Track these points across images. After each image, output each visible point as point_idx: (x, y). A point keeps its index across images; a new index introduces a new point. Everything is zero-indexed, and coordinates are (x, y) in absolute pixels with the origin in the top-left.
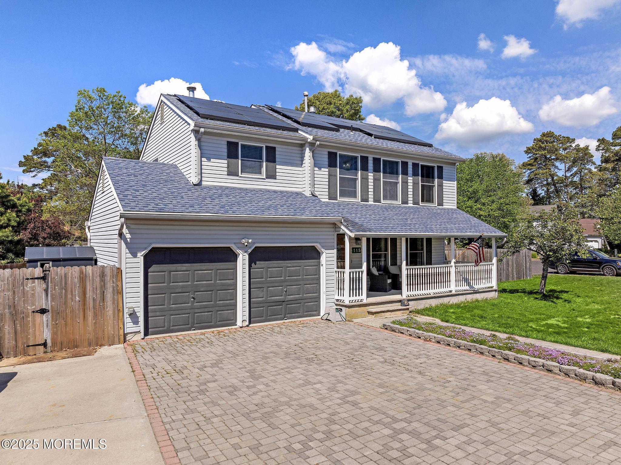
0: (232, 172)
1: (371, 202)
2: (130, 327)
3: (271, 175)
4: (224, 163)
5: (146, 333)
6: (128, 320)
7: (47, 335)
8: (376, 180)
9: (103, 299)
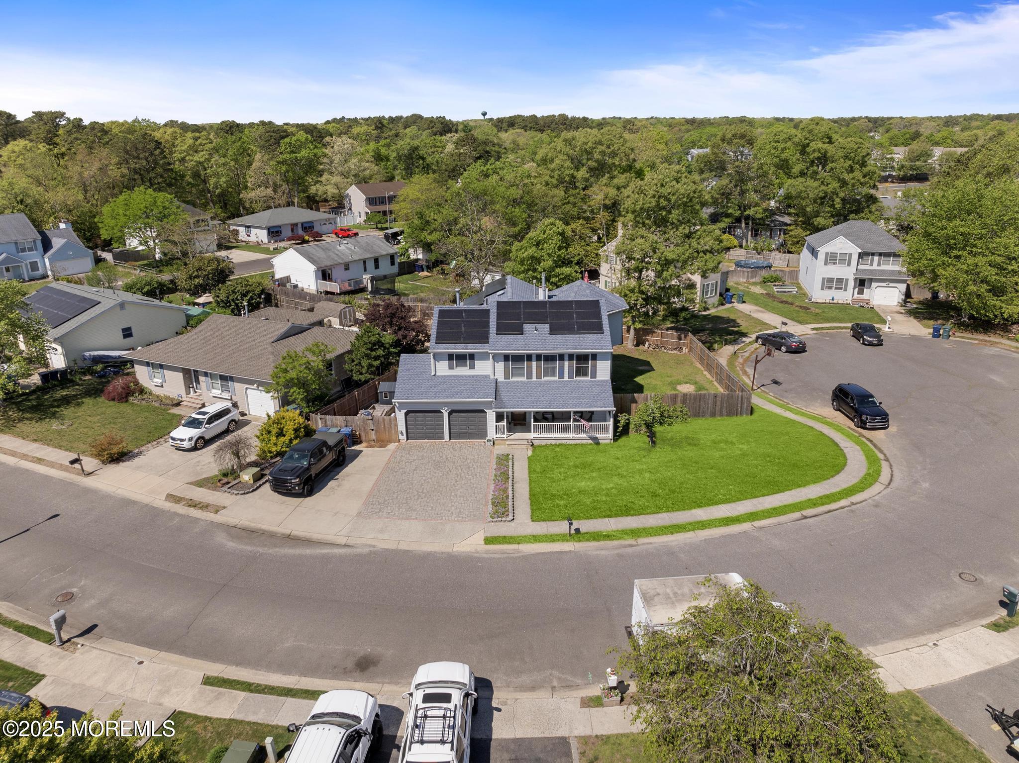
0: (451, 367)
1: (534, 379)
2: (401, 437)
3: (472, 367)
4: (447, 362)
5: (407, 439)
6: (400, 435)
7: (374, 437)
8: (538, 367)
9: (391, 427)
